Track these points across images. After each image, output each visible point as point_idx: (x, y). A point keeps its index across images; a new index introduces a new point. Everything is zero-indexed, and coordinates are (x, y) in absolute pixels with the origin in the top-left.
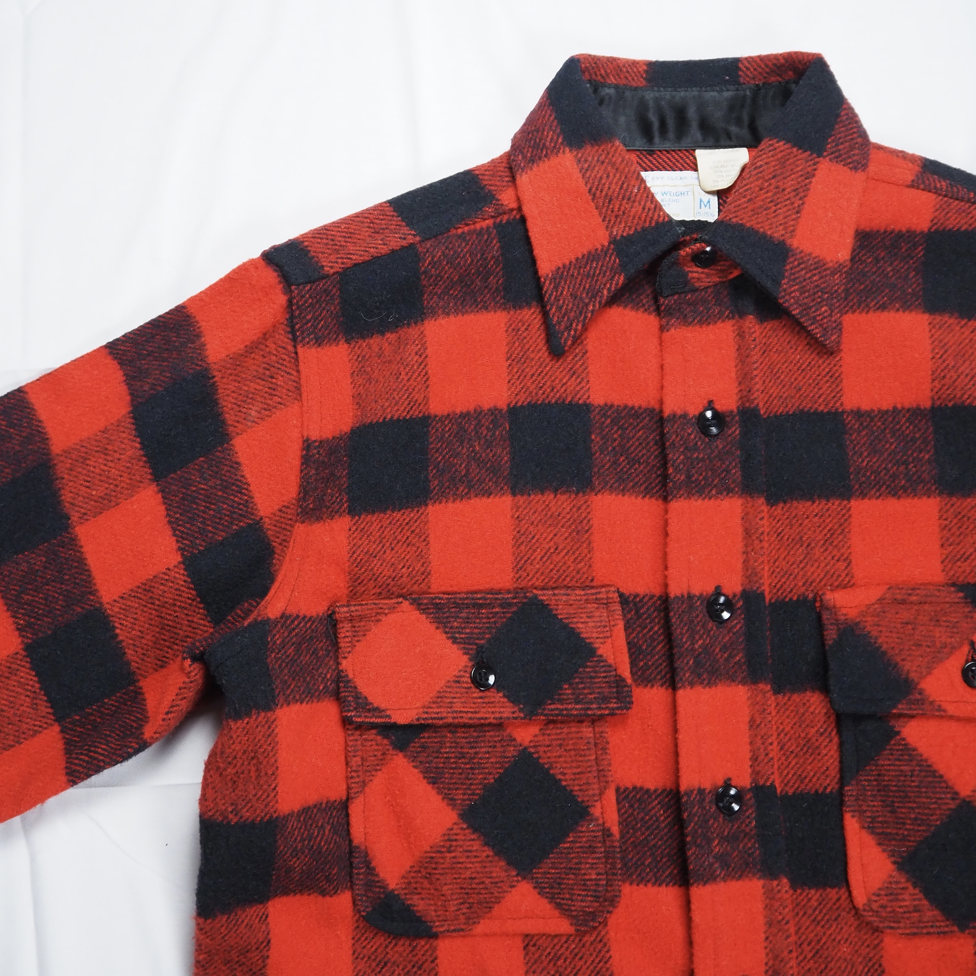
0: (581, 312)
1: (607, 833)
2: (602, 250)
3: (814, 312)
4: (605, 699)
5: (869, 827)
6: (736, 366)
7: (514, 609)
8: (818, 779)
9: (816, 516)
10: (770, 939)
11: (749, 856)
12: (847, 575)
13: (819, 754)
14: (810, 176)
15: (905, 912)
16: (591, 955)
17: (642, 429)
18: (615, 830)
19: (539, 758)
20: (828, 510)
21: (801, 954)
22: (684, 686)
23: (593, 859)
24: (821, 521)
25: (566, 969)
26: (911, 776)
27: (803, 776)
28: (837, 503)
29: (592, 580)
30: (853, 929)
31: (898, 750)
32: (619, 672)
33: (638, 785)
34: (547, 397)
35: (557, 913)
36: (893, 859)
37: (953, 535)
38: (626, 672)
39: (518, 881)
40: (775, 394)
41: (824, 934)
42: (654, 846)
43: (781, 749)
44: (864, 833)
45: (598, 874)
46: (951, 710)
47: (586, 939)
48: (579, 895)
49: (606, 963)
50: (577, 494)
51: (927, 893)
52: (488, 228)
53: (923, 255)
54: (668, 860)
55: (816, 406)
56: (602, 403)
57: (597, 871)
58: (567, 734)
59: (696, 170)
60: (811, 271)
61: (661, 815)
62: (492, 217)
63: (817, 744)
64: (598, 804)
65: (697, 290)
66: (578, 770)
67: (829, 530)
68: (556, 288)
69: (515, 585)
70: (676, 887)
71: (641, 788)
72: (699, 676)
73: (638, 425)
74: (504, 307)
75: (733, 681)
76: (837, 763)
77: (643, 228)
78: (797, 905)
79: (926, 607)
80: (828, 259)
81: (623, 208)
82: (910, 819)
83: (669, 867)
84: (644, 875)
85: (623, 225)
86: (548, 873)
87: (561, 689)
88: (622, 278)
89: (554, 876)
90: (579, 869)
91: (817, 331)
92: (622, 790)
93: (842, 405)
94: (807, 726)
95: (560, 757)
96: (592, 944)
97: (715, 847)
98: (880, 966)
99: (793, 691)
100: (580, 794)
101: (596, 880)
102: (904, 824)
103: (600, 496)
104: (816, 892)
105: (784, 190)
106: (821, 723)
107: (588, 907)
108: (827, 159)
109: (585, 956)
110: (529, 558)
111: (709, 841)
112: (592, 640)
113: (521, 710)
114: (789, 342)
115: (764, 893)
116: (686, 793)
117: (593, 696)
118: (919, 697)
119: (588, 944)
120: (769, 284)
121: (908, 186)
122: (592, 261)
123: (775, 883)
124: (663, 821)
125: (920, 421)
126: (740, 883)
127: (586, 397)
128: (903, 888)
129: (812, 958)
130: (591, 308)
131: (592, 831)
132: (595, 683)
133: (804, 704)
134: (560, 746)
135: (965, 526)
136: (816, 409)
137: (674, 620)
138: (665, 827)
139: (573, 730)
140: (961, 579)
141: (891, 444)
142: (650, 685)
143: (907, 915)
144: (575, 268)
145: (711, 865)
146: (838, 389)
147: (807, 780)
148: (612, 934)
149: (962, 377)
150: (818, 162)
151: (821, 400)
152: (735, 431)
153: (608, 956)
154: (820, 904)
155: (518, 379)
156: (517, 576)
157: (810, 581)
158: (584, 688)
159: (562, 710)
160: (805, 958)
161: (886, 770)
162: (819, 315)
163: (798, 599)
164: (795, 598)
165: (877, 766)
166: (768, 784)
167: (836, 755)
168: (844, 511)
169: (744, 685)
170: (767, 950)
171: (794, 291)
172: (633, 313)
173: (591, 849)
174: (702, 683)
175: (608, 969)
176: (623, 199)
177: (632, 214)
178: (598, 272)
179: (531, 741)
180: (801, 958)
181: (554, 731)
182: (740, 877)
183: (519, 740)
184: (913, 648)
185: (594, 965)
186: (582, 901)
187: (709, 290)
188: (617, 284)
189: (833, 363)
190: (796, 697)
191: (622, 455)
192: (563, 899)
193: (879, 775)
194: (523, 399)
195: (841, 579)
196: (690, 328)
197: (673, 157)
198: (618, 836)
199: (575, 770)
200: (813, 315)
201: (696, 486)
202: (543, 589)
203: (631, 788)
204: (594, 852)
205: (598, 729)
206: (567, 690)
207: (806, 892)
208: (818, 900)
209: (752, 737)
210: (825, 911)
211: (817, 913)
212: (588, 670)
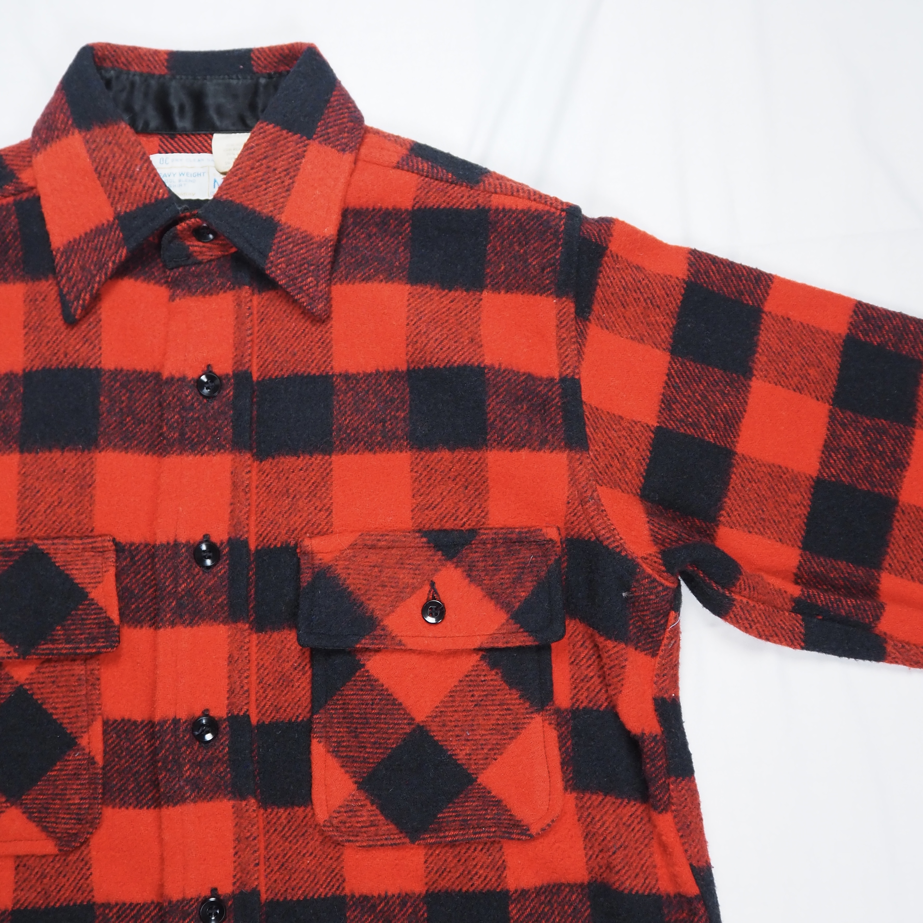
0: (89, 283)
1: (92, 761)
2: (108, 225)
3: (301, 282)
4: (95, 639)
5: (333, 751)
6: (234, 333)
7: (16, 558)
8: (292, 709)
9: (301, 470)
10: (239, 853)
11: (221, 779)
12: (327, 523)
13: (293, 686)
14: (300, 157)
15: (362, 827)
16: (74, 872)
17: (148, 391)
18: (99, 759)
19: (33, 694)
20: (311, 464)
21: (269, 867)
22: (164, 626)
23: (78, 785)
24: (306, 474)
25: (50, 887)
26: (372, 705)
27: (279, 707)
28: (320, 457)
29: (92, 531)
30: (318, 843)
31: (361, 681)
32: (109, 614)
33: (126, 718)
34: (61, 362)
35: (43, 835)
36: (354, 779)
37: (423, 486)
38: (114, 615)
39: (7, 807)
40: (270, 359)
41: (291, 848)
42: (138, 772)
43: (259, 683)
44: (329, 757)
45: (81, 799)
46: (410, 644)
47: (70, 858)
48: (63, 818)
49: (87, 879)
50: (83, 451)
51: (382, 809)
52: (8, 204)
53: (410, 231)
54: (151, 785)
55: (309, 370)
56: (112, 368)
57: (80, 796)
58: (60, 672)
59: (211, 152)
60: (298, 244)
61: (145, 744)
62: (13, 195)
63: (291, 677)
64: (86, 736)
65: (200, 263)
66: (68, 705)
67: (313, 483)
68: (67, 260)
69: (19, 535)
71: (129, 720)
72: (181, 616)
73: (145, 388)
74: (22, 279)
75: (215, 621)
76: (308, 695)
77: (144, 204)
78: (268, 823)
79: (393, 551)
80: (315, 233)
81: (125, 186)
82: (370, 742)
83: (151, 791)
84: (126, 799)
85: (126, 202)
86: (37, 799)
87: (54, 630)
88: (125, 251)
89: (42, 802)
91: (303, 300)
92: (109, 723)
93: (332, 368)
94: (284, 661)
95: (52, 693)
96: (75, 863)
97: (186, 771)
98: (341, 876)
99: (273, 629)
100: (69, 726)
101: (79, 804)
102: (365, 747)
103: (103, 453)
104: (285, 811)
105: (275, 170)
106: (296, 658)
107: (71, 829)
108: (316, 142)
109: (68, 875)
110: (33, 511)
111: (180, 766)
112: (84, 586)
113: (15, 651)
114: (285, 312)
115: (234, 813)
116: (159, 723)
117: (83, 637)
118: (382, 633)
119: (71, 864)
120: (255, 256)
121: (394, 168)
122: (99, 236)
123: (244, 803)
124: (147, 750)
125: (399, 383)
126: (211, 804)
127: (97, 362)
128: (362, 806)
129: (278, 871)
130: (98, 279)
131: (79, 760)
132: (86, 625)
133: (282, 641)
134: (53, 682)
135: (433, 478)
136: (309, 373)
137: (158, 566)
138: (149, 754)
139: (66, 668)
140: (427, 526)
141: (373, 404)
142: (139, 626)
143: (364, 830)
144: (84, 242)
145: (181, 788)
146: (329, 354)
147: (282, 711)
148: (94, 853)
149: (432, 341)
150: (307, 145)
151: (313, 365)
152: (229, 392)
153: (89, 873)
154: (289, 822)
155: (34, 346)
156: (21, 527)
157: (292, 529)
158: (75, 630)
159: (53, 649)
160: (272, 871)
161: (349, 699)
162: (305, 285)
163: (281, 546)
164: (279, 545)
165: (342, 695)
166: (242, 714)
167: (309, 687)
168: (326, 465)
169: (225, 624)
170: (236, 864)
171: (280, 263)
172: (144, 285)
173: (76, 776)
174: (184, 623)
175: (88, 886)
176: (125, 177)
177: (133, 191)
178: (104, 246)
179: (27, 679)
180: (268, 870)
181: (47, 670)
182: (211, 798)
183: (16, 677)
184: (380, 588)
185: (76, 881)
186: (66, 824)
187: (213, 263)
188: (121, 256)
189: (324, 330)
190: (276, 635)
191: (128, 416)
192: (48, 822)
193: (344, 704)
194: (37, 365)
195: (321, 527)
196: (194, 298)
197: (193, 140)
198: (101, 764)
199: (66, 705)
200: (300, 285)
201: (189, 443)
202: (45, 539)
203: (120, 720)
204: (78, 779)
205: (89, 667)
206: (59, 632)
207: (275, 811)
208: (286, 818)
209: (230, 671)
210: (293, 828)
211: (286, 829)
212: (80, 612)
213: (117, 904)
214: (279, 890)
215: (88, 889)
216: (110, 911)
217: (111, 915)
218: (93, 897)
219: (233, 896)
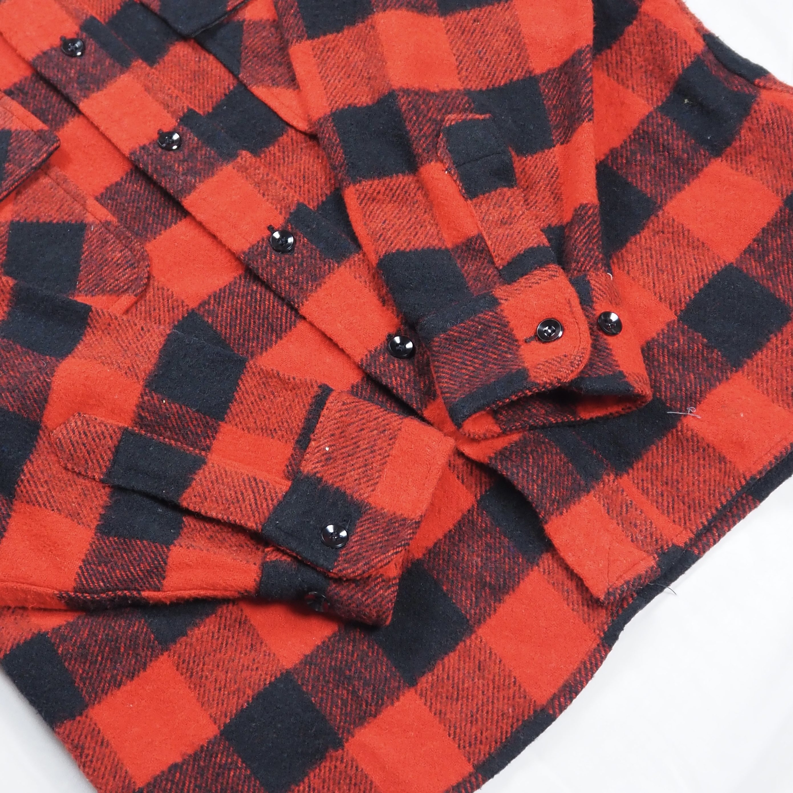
1: (106, 225)
4: (39, 150)
5: (274, 85)
8: (220, 87)
10: (266, 193)
11: (209, 158)
13: (207, 73)
16: (159, 302)
18: (110, 217)
19: (25, 220)
22: (80, 100)
23: (110, 246)
27: (209, 94)
31: (251, 29)
32: (35, 129)
33: (108, 185)
35: (114, 297)
38: (39, 125)
41: (300, 165)
42: (146, 208)
43: (183, 92)
44: (273, 90)
45: (121, 251)
47: (148, 296)
48: (119, 274)
49: (172, 298)
54: (164, 209)
57: (118, 250)
58: (33, 192)
61: (137, 188)
63: (201, 69)
64: (88, 214)
66: (58, 206)
70: (184, 220)
71: (111, 185)
72: (88, 89)
75: (115, 76)
76: (223, 69)
78: (270, 164)
83: (168, 212)
84: (154, 230)
86: (88, 280)
87: (5, 168)
89: (94, 278)
90: (106, 260)
92: (100, 197)
94: (187, 65)
95: (39, 208)
96: (154, 295)
97: (178, 168)
99: (161, 56)
100: (71, 218)
101: (122, 256)
104: (274, 147)
106: (194, 56)
107: (131, 276)
109: (156, 307)
111: (171, 168)
115: (238, 171)
116: (131, 154)
117: (29, 156)
119: (152, 299)
123: (239, 159)
124: (141, 189)
126: (216, 177)
129: (304, 183)
131: (96, 232)
132: (25, 148)
133: (175, 56)
137: (43, 71)
138: (145, 190)
139: (35, 187)
142: (65, 123)
145: (184, 180)
147: (214, 94)
148: (162, 280)
153: (170, 293)
154: (284, 152)
158: (20, 156)
159: (14, 178)
160: (300, 187)
161: (254, 45)
163: (121, 7)
164: (119, 8)
165: (247, 48)
166: (186, 110)
167: (219, 65)
169: (124, 73)
170: (270, 201)
173: (104, 242)
174: (93, 92)
175: (177, 301)
179: (12, 215)
180: (298, 189)
181: (23, 199)
182: (213, 173)
183: (3, 219)
185: (166, 306)
186: (123, 275)
190: (167, 58)
192: (110, 285)
193: (253, 52)
198: (115, 220)
199: (56, 208)
203: (104, 191)
204: (108, 242)
205: (52, 174)
206: (9, 167)
207: (267, 150)
208: (279, 151)
209: (153, 97)
210: (290, 154)
211: (286, 159)
212: (14, 144)
213: (210, 297)
214: (317, 194)
215: (180, 303)
216: (209, 304)
217: (212, 307)
218: (187, 305)
219: (288, 221)
